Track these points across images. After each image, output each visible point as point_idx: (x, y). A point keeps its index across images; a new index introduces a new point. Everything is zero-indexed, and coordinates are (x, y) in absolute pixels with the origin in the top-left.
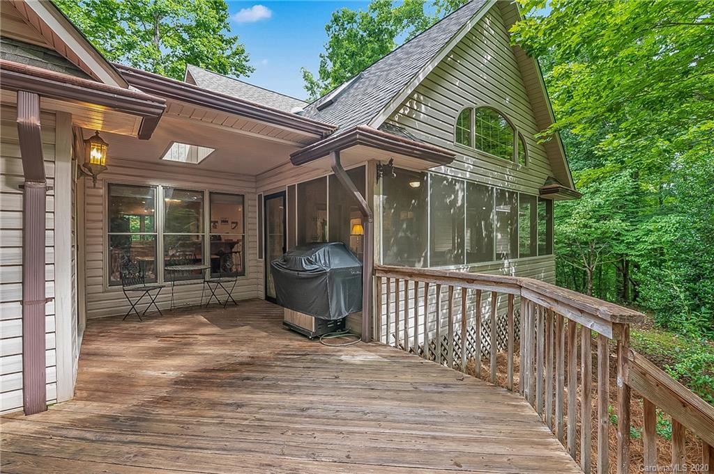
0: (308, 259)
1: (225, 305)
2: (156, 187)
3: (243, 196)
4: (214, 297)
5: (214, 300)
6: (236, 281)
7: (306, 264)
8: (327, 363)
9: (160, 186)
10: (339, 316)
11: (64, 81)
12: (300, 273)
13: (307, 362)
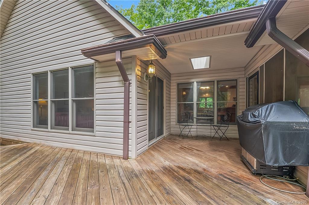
0: (252, 114)
1: (221, 139)
2: (193, 82)
3: (236, 80)
4: (217, 134)
5: (217, 136)
6: (228, 127)
7: (251, 117)
8: (249, 197)
9: (195, 82)
10: (275, 163)
11: (123, 42)
12: (247, 123)
13: (233, 189)
